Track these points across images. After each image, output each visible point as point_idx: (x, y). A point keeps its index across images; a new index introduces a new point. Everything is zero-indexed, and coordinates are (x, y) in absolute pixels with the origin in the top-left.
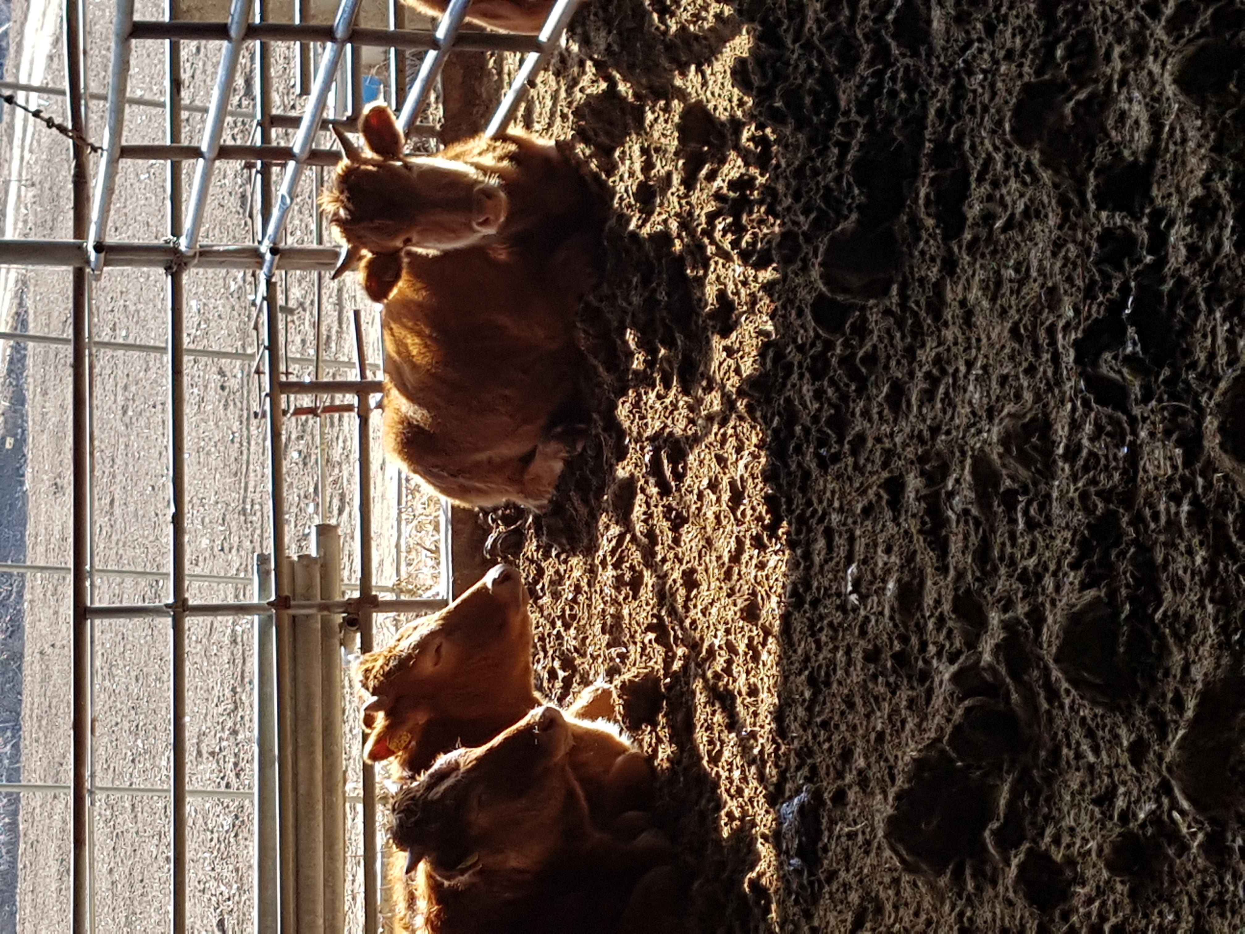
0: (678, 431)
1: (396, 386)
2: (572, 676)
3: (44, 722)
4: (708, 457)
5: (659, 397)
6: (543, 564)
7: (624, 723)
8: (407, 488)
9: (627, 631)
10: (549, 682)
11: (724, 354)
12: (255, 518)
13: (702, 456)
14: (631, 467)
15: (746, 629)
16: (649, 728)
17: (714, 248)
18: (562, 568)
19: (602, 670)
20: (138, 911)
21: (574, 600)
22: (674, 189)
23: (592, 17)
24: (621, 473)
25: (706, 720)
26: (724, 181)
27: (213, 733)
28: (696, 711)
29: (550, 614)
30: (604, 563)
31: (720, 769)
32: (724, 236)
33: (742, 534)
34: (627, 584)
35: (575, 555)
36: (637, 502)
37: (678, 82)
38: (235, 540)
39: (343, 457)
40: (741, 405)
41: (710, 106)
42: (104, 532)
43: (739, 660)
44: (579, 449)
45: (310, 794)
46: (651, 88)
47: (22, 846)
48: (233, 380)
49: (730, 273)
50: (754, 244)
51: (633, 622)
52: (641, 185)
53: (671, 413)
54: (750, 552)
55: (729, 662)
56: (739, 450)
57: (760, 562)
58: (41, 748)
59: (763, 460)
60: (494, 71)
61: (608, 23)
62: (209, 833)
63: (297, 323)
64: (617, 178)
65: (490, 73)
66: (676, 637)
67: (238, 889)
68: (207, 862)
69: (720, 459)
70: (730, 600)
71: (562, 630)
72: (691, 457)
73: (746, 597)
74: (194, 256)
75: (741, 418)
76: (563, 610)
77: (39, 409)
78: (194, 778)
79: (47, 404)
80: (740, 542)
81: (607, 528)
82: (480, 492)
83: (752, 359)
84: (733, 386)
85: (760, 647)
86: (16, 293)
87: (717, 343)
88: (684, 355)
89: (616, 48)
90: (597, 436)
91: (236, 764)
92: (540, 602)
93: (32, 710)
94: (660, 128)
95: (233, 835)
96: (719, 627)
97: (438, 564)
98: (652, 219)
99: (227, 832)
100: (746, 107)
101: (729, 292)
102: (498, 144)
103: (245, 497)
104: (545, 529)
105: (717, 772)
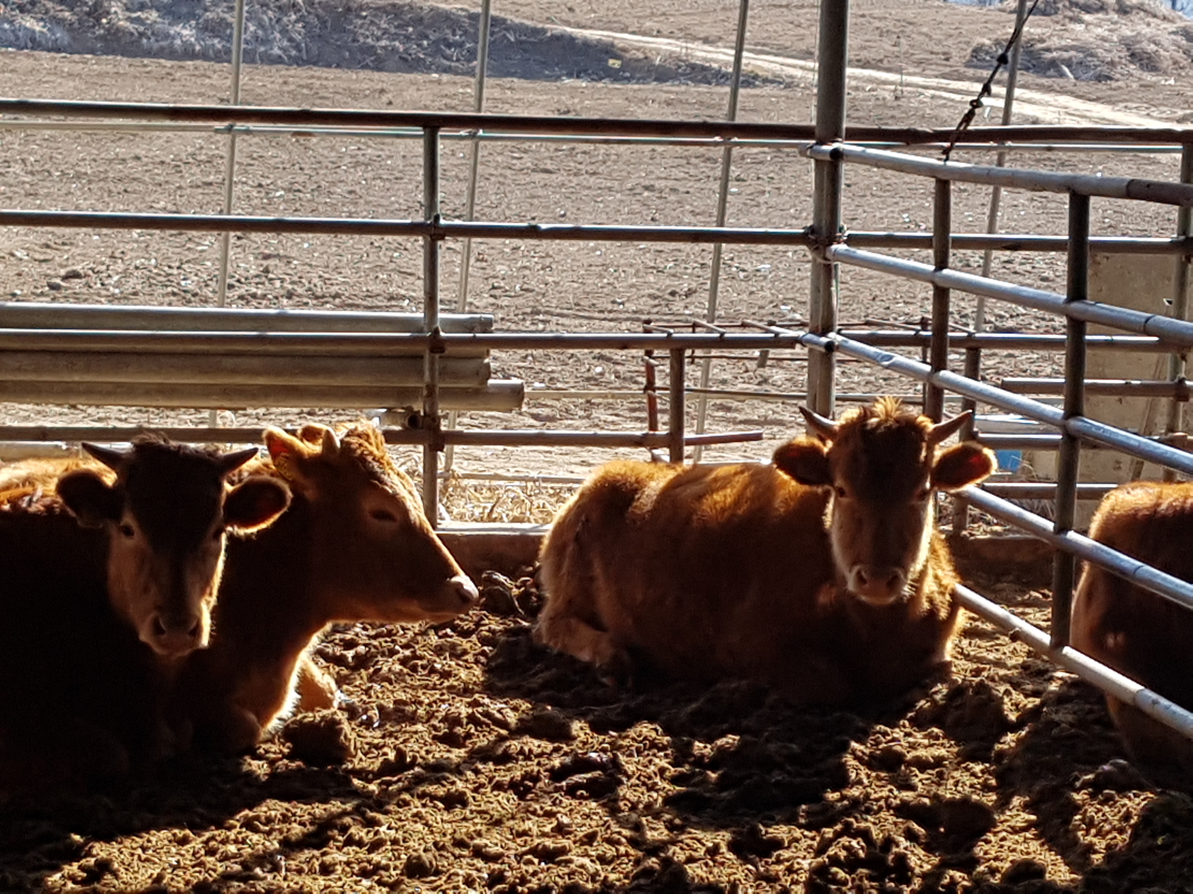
0: (623, 791)
1: (679, 476)
2: (348, 667)
3: (305, 91)
4: (593, 823)
5: (662, 771)
6: (474, 638)
7: (293, 723)
8: (561, 489)
9: (398, 728)
10: (341, 640)
11: (710, 845)
12: (528, 323)
13: (594, 817)
14: (582, 737)
15: (398, 863)
16: (286, 751)
17: (831, 835)
18: (470, 657)
19: (355, 700)
20: (91, 186)
21: (433, 671)
22: (896, 792)
23: (1088, 706)
24: (577, 727)
25: (294, 815)
26: (906, 848)
27: (290, 272)
28: (306, 804)
29: (417, 643)
30: (475, 704)
31: (238, 829)
32: (844, 848)
33: (506, 859)
34: (451, 728)
35: (484, 672)
36: (543, 743)
37: (1016, 801)
38: (505, 302)
39: (596, 421)
40: (653, 862)
41: (990, 836)
42: (515, 161)
43: (363, 854)
44: (604, 680)
45: (220, 370)
46: (1010, 769)
47: (169, 63)
48: (682, 304)
49: (802, 854)
50: (835, 880)
51: (407, 736)
52: (899, 758)
53: (644, 784)
54: (485, 869)
55: (360, 844)
56: (602, 860)
57: (474, 880)
58: (277, 87)
59: (590, 886)
60: (1027, 597)
61: (1079, 724)
62: (177, 264)
63: (745, 375)
64: (908, 730)
65: (1024, 593)
66: (389, 783)
67: (113, 295)
68: (147, 263)
69: (590, 838)
70: (430, 845)
71: (400, 655)
72: (594, 805)
73: (434, 863)
74: (825, 259)
75: (637, 862)
76: (421, 658)
77: (650, 96)
78: (239, 250)
79: (656, 106)
80: (495, 858)
81: (515, 709)
82: (557, 567)
83: (704, 875)
84: (674, 853)
85: (376, 878)
86: (779, 76)
87: (723, 838)
88: (709, 799)
89: (1055, 731)
90: (618, 700)
91: (254, 296)
92: (432, 632)
93: (319, 78)
94: (965, 779)
95: (175, 290)
96: (400, 832)
97: (476, 520)
98: (862, 768)
99: (178, 284)
100: (988, 876)
101: (781, 852)
102: (948, 597)
103: (552, 314)
104: (514, 639)
105: (235, 827)
